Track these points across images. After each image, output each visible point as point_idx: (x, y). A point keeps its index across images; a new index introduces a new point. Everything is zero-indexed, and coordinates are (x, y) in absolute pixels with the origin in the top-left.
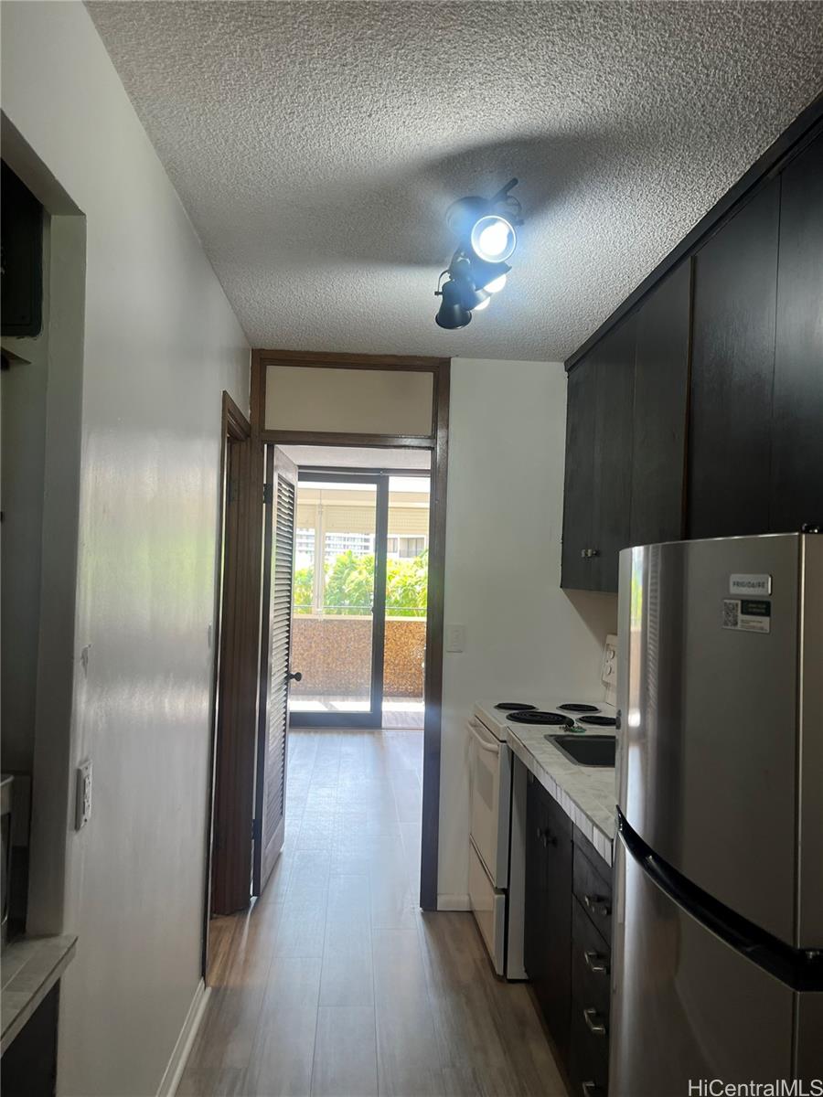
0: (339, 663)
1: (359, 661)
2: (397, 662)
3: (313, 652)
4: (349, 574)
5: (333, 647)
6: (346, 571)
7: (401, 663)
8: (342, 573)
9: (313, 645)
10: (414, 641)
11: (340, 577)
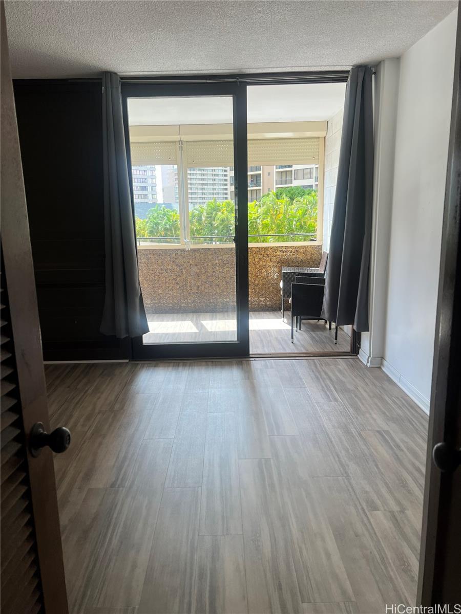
0: (207, 286)
1: (224, 283)
2: (257, 282)
3: (184, 277)
4: (216, 214)
5: (201, 272)
6: (214, 213)
7: (261, 283)
8: (212, 214)
9: (184, 271)
10: (271, 264)
11: (211, 217)
